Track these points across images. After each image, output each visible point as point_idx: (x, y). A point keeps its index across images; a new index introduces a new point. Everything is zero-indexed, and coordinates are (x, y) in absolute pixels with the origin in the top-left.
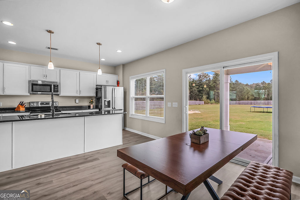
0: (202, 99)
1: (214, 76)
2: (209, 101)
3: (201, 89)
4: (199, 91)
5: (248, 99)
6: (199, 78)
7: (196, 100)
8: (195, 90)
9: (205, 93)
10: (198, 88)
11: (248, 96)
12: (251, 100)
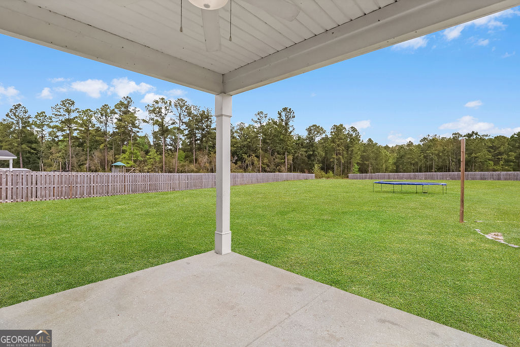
0: (312, 169)
1: (332, 131)
2: (324, 173)
3: (311, 153)
4: (309, 157)
5: (386, 170)
6: (309, 134)
7: (303, 171)
8: (302, 155)
9: (318, 161)
10: (306, 152)
11: (386, 166)
12: (391, 172)
